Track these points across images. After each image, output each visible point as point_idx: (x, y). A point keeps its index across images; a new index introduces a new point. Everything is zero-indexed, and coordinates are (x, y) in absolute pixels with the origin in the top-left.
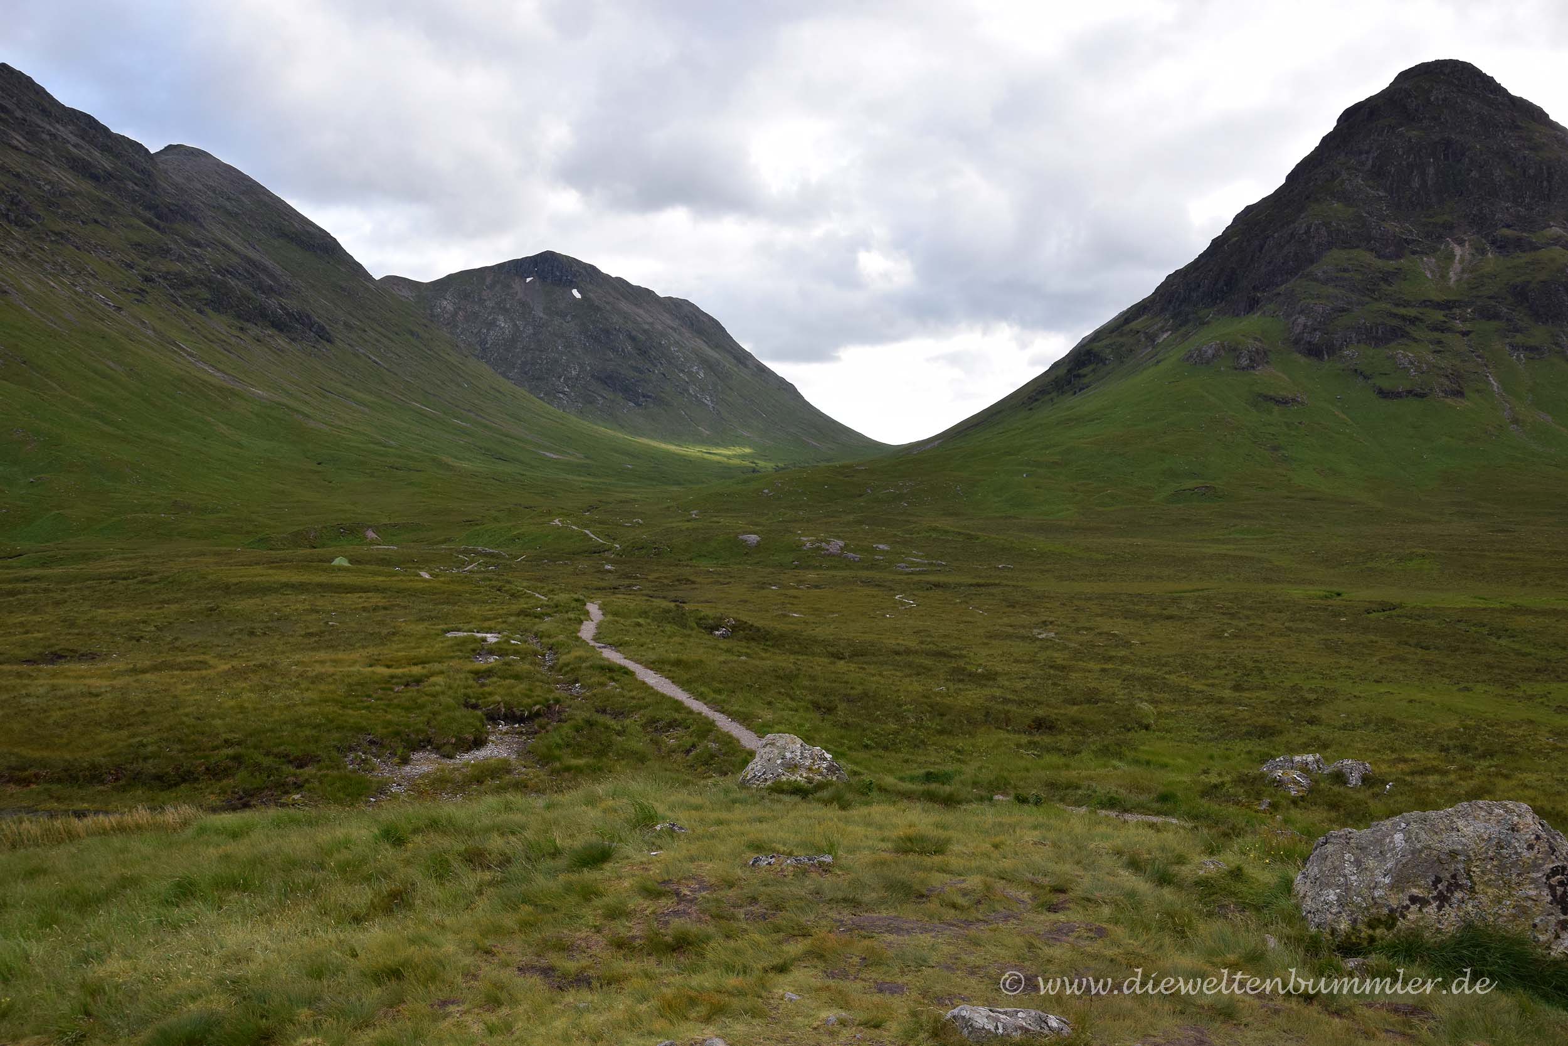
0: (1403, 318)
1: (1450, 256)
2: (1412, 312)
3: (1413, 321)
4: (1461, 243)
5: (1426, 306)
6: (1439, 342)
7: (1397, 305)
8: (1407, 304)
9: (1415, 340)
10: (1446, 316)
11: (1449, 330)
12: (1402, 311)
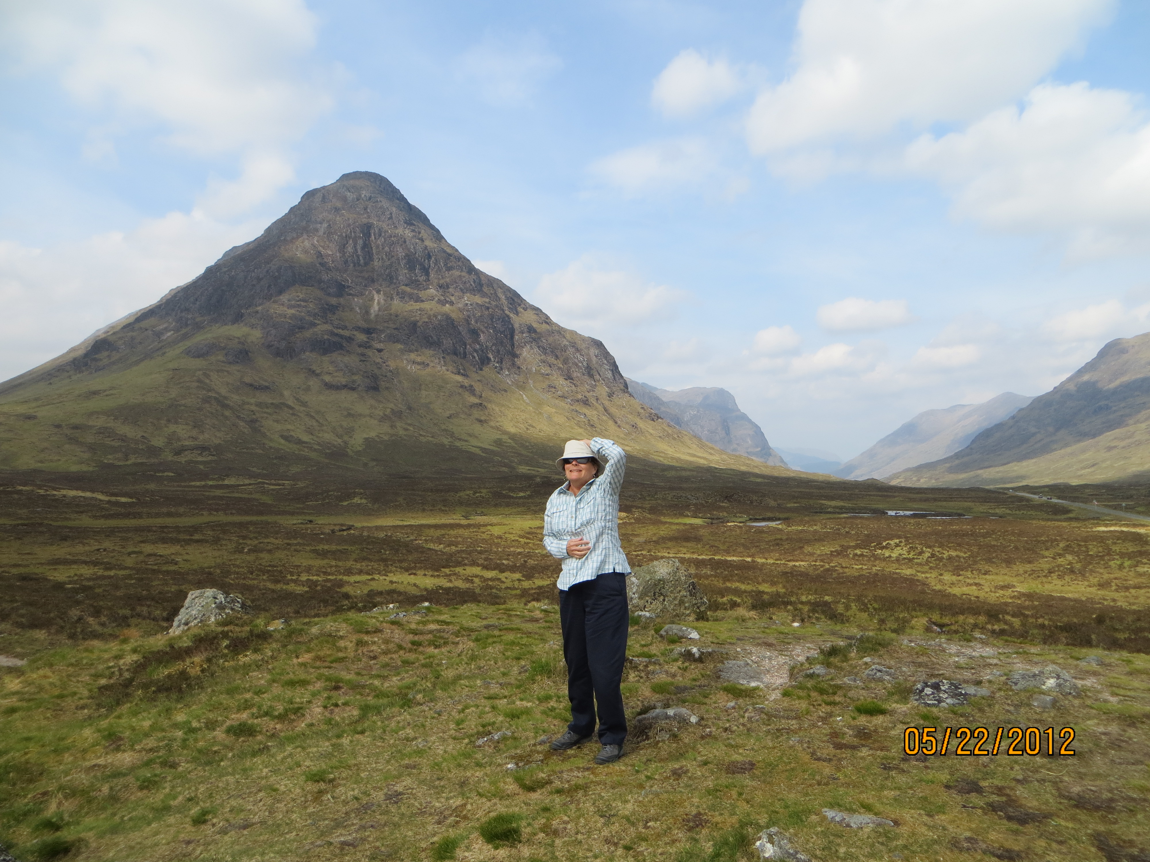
0: (341, 336)
1: (372, 299)
2: (346, 333)
3: (350, 339)
4: (378, 292)
5: (356, 330)
7: (338, 328)
9: (349, 352)
10: (368, 338)
11: (370, 347)
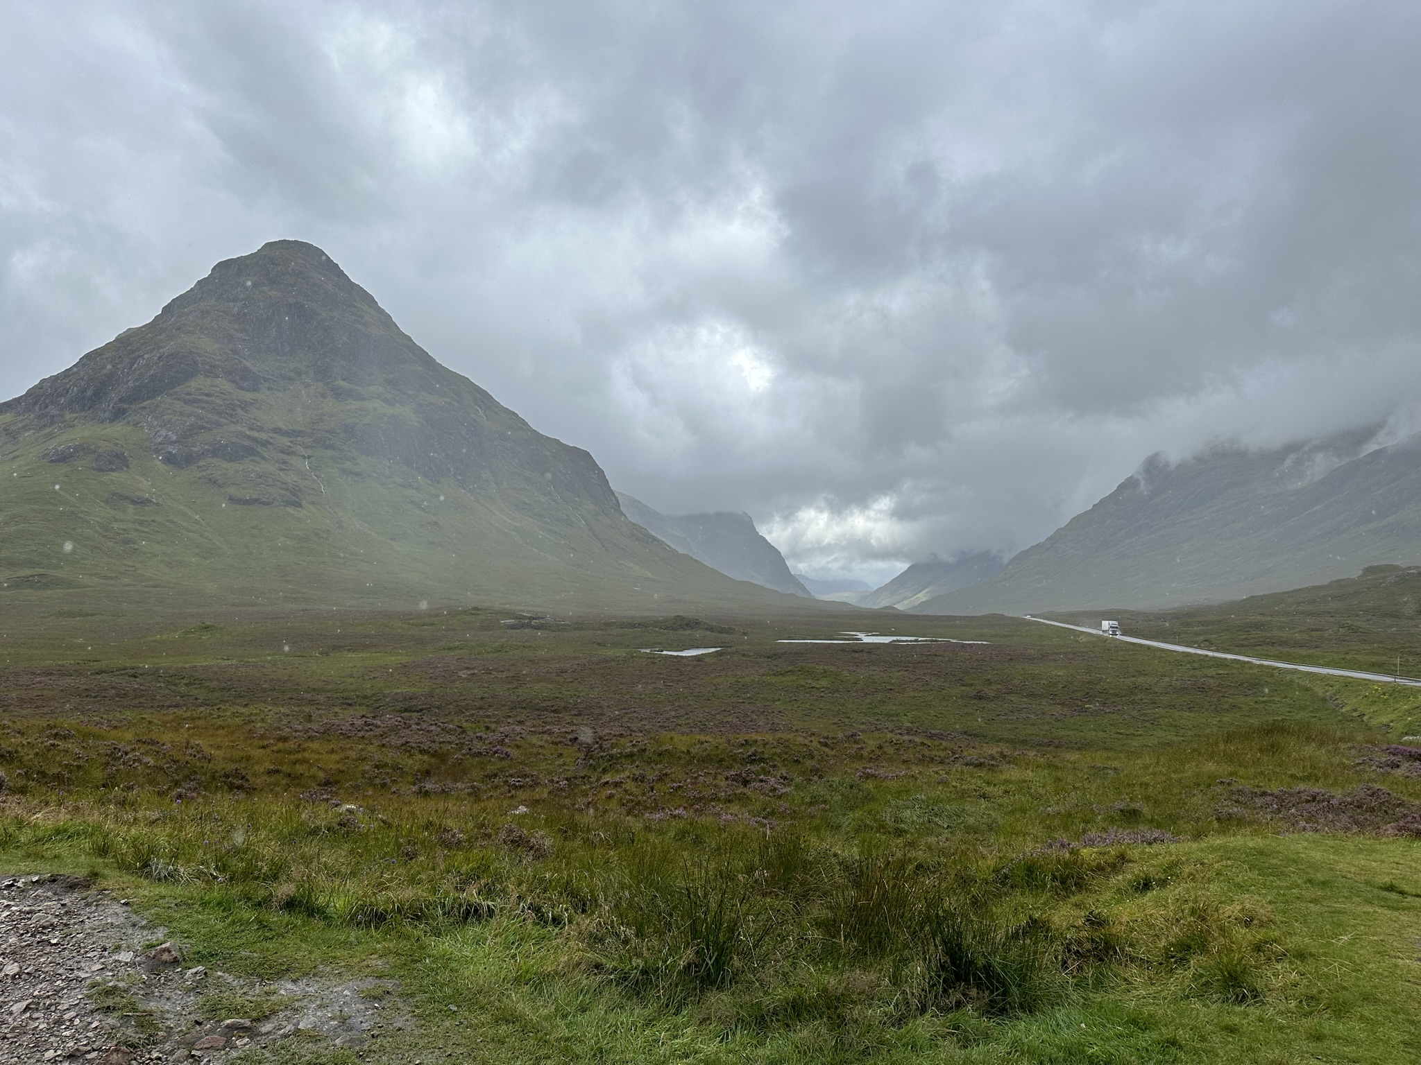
0: (255, 440)
2: (264, 436)
3: (265, 444)
5: (277, 433)
6: (285, 462)
7: (251, 429)
8: (261, 429)
9: (263, 458)
10: (291, 442)
11: (293, 453)
12: (256, 434)
